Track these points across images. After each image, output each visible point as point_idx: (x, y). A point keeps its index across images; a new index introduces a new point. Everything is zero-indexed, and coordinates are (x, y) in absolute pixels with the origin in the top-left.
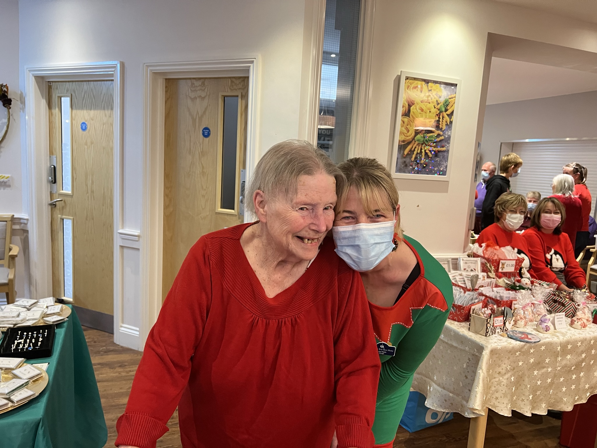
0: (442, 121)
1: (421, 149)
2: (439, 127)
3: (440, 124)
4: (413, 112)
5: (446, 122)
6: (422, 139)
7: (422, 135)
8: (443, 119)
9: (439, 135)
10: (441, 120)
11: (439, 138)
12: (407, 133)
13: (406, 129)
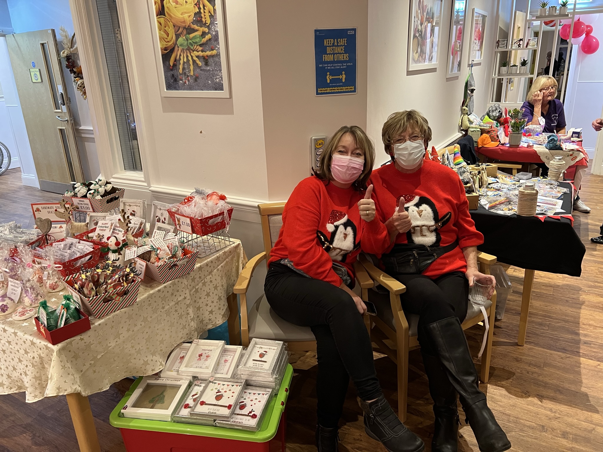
0: (205, 12)
1: (187, 57)
2: (202, 21)
3: (202, 17)
4: (167, 8)
5: (209, 12)
6: (186, 43)
7: (184, 37)
8: (204, 9)
9: (204, 34)
10: (202, 11)
11: (205, 37)
12: (167, 37)
13: (165, 32)
